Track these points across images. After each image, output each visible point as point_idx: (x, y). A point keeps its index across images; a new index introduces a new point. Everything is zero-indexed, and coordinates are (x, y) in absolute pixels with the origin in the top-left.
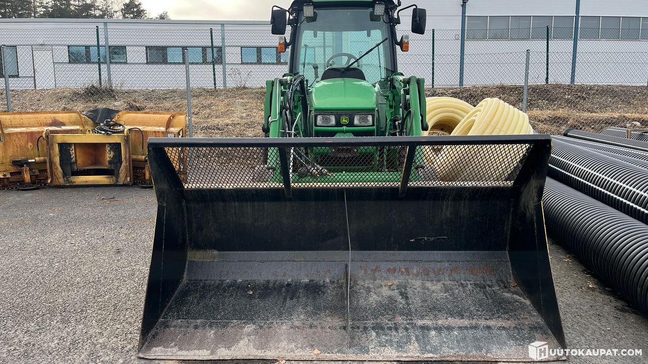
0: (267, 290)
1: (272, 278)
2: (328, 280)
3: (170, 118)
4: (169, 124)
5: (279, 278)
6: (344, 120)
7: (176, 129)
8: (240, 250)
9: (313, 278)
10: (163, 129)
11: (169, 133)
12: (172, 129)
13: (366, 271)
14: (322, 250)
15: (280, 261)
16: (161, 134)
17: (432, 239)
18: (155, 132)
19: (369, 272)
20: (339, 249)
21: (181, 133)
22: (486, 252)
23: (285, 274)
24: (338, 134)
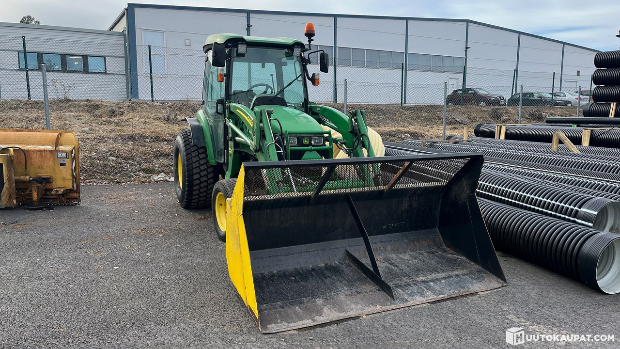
0: (303, 275)
1: (298, 267)
2: (337, 263)
3: (58, 136)
4: (57, 143)
5: (303, 266)
6: (306, 142)
7: (67, 148)
8: (268, 248)
9: (326, 262)
10: (49, 148)
11: (59, 151)
12: (61, 148)
13: (359, 252)
14: (327, 241)
15: (299, 253)
16: (48, 154)
17: (396, 225)
18: (40, 151)
19: (362, 253)
20: (338, 239)
21: (74, 151)
22: (426, 230)
23: (306, 263)
24: (306, 153)
